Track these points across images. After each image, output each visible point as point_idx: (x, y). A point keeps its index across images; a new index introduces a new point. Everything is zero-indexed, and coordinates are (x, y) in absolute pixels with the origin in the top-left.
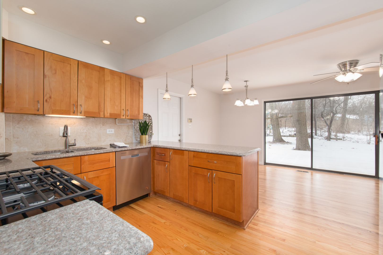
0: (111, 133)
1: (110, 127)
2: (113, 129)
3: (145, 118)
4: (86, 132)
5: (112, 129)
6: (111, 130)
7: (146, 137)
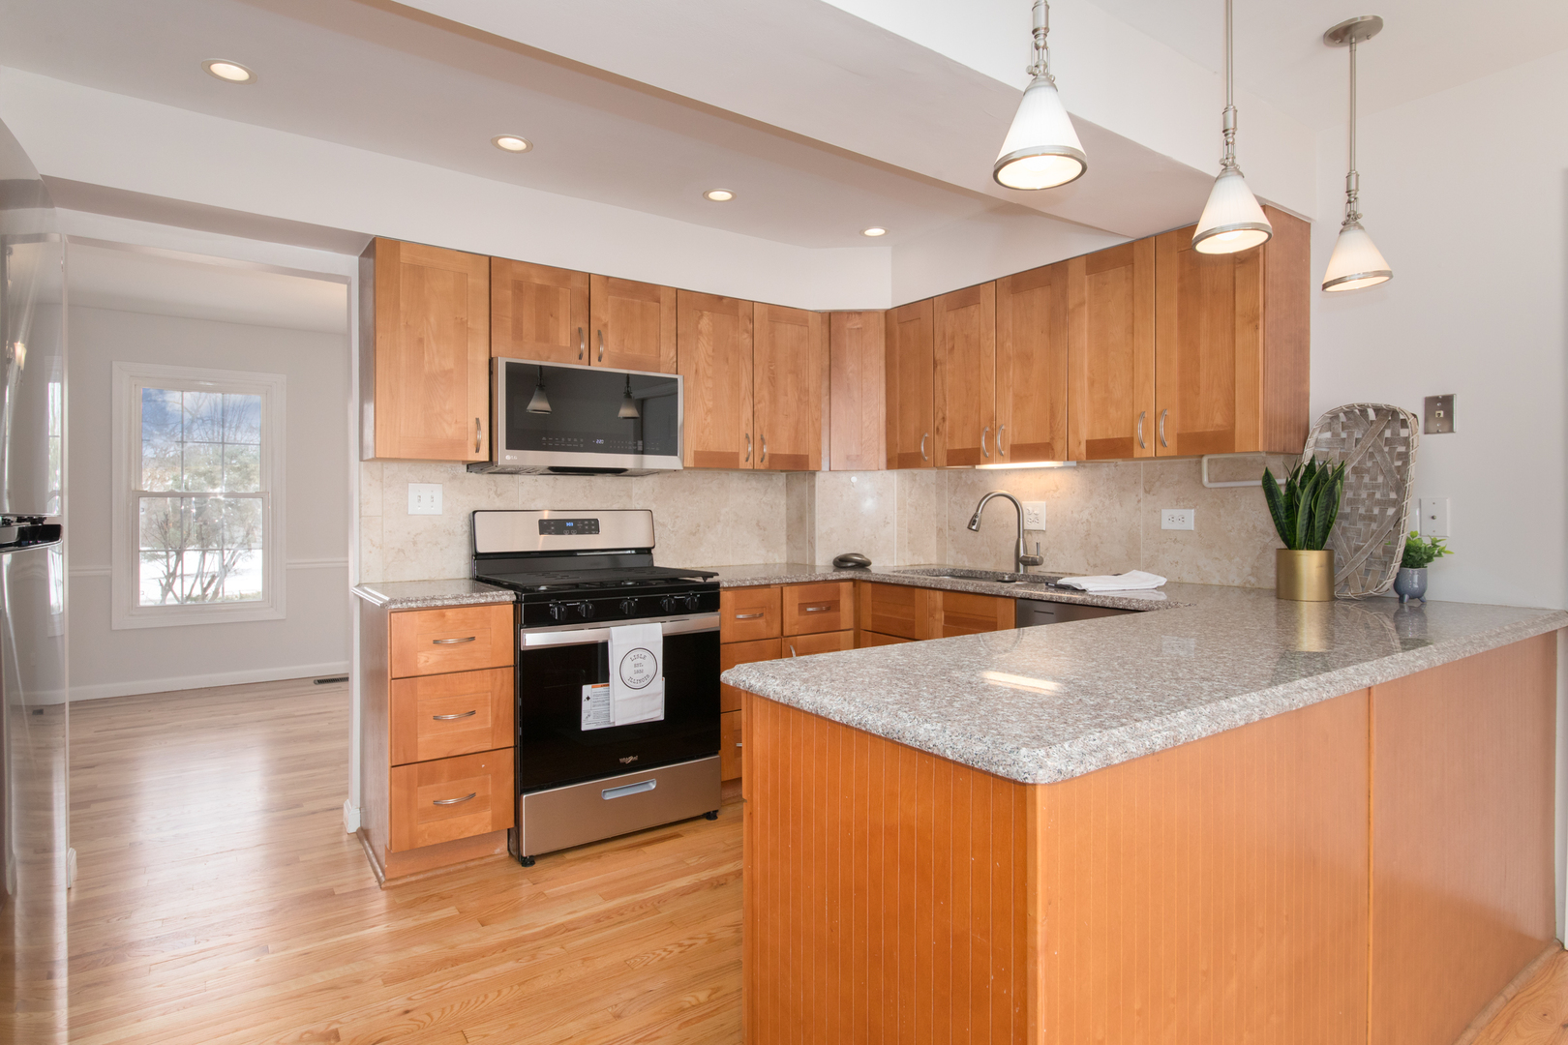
0: (1176, 526)
1: (1177, 500)
2: (1191, 508)
3: (1388, 433)
4: (1087, 520)
5: (1185, 508)
6: (1177, 512)
7: (1310, 563)
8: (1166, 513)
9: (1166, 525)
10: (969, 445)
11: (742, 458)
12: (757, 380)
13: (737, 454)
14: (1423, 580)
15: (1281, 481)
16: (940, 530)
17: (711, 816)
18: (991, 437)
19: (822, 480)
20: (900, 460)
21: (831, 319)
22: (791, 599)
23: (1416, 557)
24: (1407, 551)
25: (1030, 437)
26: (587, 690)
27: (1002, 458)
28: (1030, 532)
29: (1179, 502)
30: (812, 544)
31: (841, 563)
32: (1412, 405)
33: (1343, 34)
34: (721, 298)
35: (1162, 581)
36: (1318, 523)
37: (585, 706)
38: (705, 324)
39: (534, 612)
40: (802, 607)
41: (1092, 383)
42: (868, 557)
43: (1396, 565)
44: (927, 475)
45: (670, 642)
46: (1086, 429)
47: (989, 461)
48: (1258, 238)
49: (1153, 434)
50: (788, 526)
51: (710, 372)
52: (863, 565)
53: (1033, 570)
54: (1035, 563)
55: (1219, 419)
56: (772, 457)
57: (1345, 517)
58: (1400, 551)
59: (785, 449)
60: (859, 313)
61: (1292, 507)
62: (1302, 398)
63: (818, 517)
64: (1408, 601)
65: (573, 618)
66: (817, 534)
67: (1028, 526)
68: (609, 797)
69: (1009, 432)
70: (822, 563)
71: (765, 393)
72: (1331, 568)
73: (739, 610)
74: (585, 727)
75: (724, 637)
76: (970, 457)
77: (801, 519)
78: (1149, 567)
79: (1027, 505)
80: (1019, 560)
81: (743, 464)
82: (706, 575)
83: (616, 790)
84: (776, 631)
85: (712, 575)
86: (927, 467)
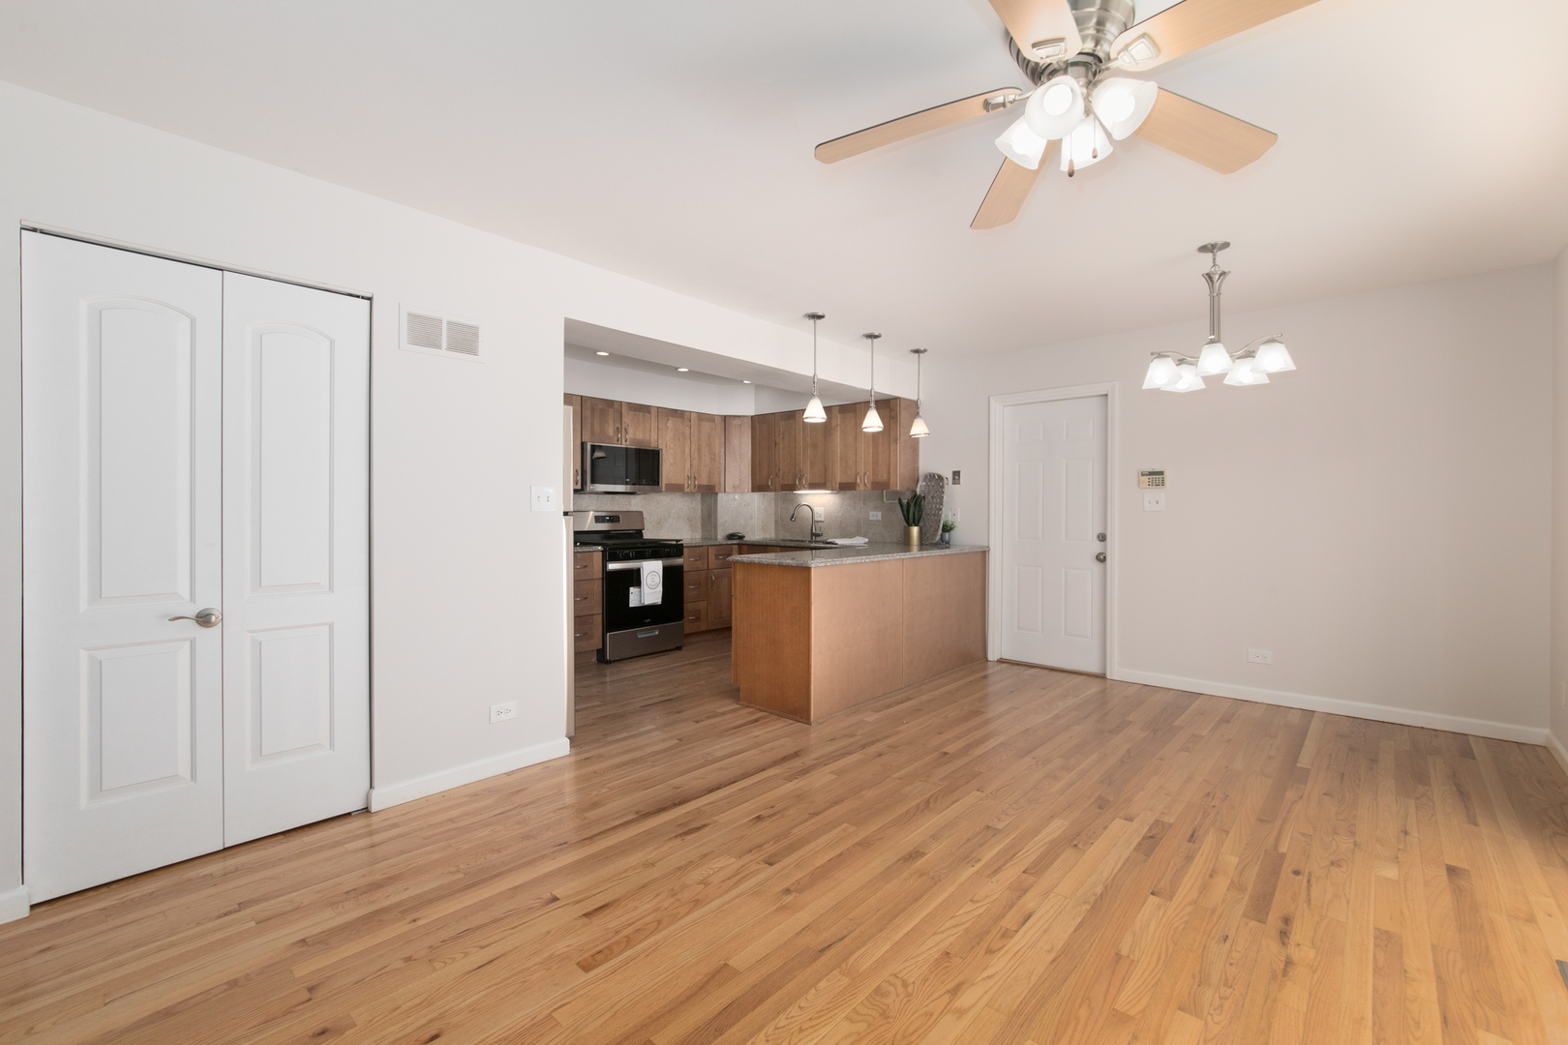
0: (874, 518)
3: (939, 484)
4: (841, 516)
7: (915, 530)
8: (871, 513)
9: (871, 518)
10: (791, 482)
11: (686, 486)
12: (693, 449)
13: (683, 485)
14: (950, 536)
15: (905, 501)
16: (776, 521)
17: (679, 648)
18: (800, 479)
19: (721, 497)
20: (757, 487)
21: (725, 418)
22: (712, 552)
23: (947, 529)
24: (944, 526)
25: (817, 481)
26: (632, 589)
27: (805, 489)
28: (817, 522)
29: (876, 508)
30: (716, 528)
31: (731, 536)
32: (948, 475)
33: (917, 351)
34: (677, 410)
35: (867, 540)
36: (916, 517)
37: (631, 596)
38: (670, 424)
39: (611, 555)
40: (717, 556)
41: (841, 459)
42: (743, 534)
43: (940, 531)
44: (771, 495)
45: (666, 569)
46: (839, 479)
47: (799, 489)
48: (881, 429)
49: (864, 482)
50: (702, 519)
51: (672, 446)
52: (741, 538)
53: (818, 539)
54: (819, 535)
55: (885, 477)
56: (699, 486)
57: (928, 514)
58: (941, 526)
59: (705, 482)
60: (739, 417)
61: (908, 511)
62: (916, 469)
63: (719, 515)
64: (944, 544)
65: (626, 558)
66: (718, 523)
67: (816, 519)
68: (640, 636)
69: (808, 477)
70: (721, 536)
71: (696, 455)
72: (921, 532)
73: (690, 557)
74: (631, 606)
75: (685, 569)
76: (792, 487)
77: (710, 516)
78: (865, 536)
79: (816, 509)
80: (813, 534)
81: (686, 490)
82: (677, 541)
83: (643, 633)
84: (706, 567)
85: (679, 541)
86: (771, 491)
